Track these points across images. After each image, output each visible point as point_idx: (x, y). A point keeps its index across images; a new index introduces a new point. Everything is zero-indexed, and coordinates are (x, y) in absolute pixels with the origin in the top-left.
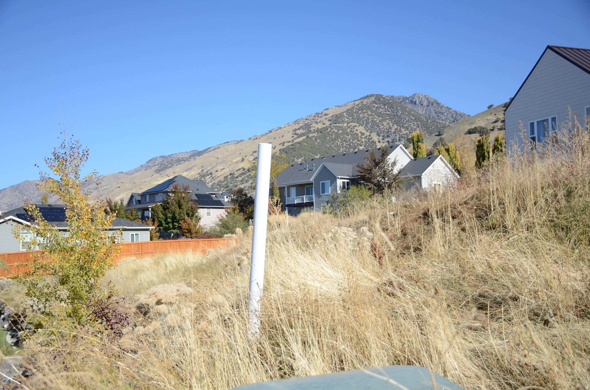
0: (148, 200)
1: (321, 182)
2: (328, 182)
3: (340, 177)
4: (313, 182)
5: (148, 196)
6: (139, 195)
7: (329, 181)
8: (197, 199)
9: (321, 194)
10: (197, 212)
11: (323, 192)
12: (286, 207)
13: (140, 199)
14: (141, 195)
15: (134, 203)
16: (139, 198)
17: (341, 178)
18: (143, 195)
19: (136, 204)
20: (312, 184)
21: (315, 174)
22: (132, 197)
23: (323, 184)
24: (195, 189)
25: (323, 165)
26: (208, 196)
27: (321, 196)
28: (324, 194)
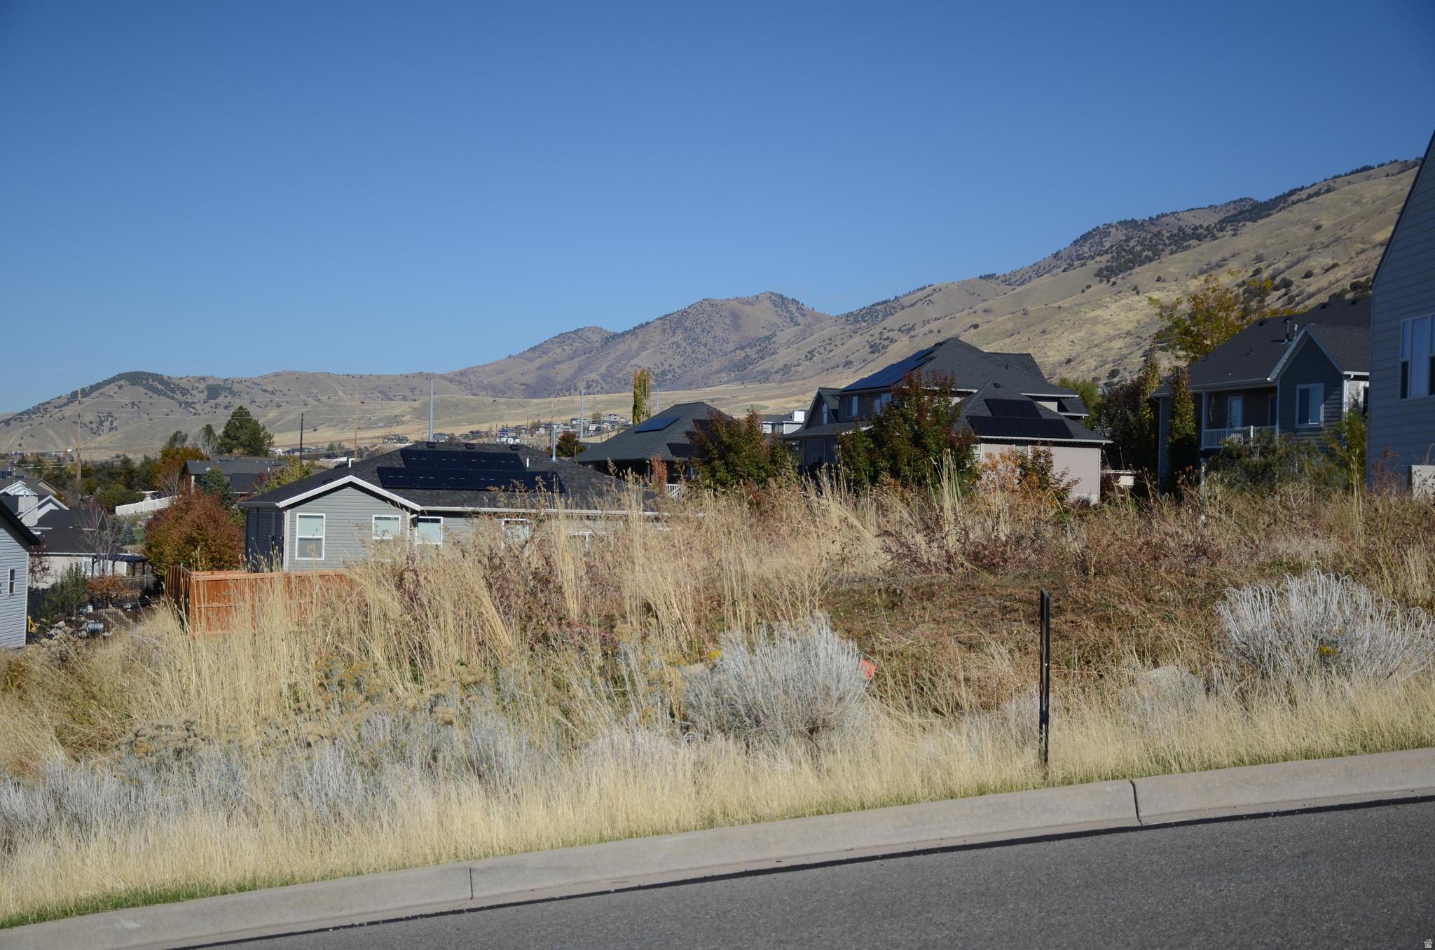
0: (855, 411)
1: (1299, 387)
2: (1317, 390)
3: (1352, 374)
4: (1278, 384)
5: (855, 400)
6: (834, 396)
7: (1322, 384)
8: (988, 413)
9: (1297, 426)
10: (970, 457)
11: (1304, 419)
12: (1202, 459)
13: (837, 408)
14: (841, 396)
15: (825, 416)
16: (834, 404)
17: (1357, 378)
18: (845, 396)
19: (829, 421)
20: (1273, 389)
21: (1283, 360)
22: (819, 400)
23: (1305, 394)
24: (991, 382)
25: (1306, 332)
26: (1028, 407)
27: (1298, 430)
28: (1304, 426)
